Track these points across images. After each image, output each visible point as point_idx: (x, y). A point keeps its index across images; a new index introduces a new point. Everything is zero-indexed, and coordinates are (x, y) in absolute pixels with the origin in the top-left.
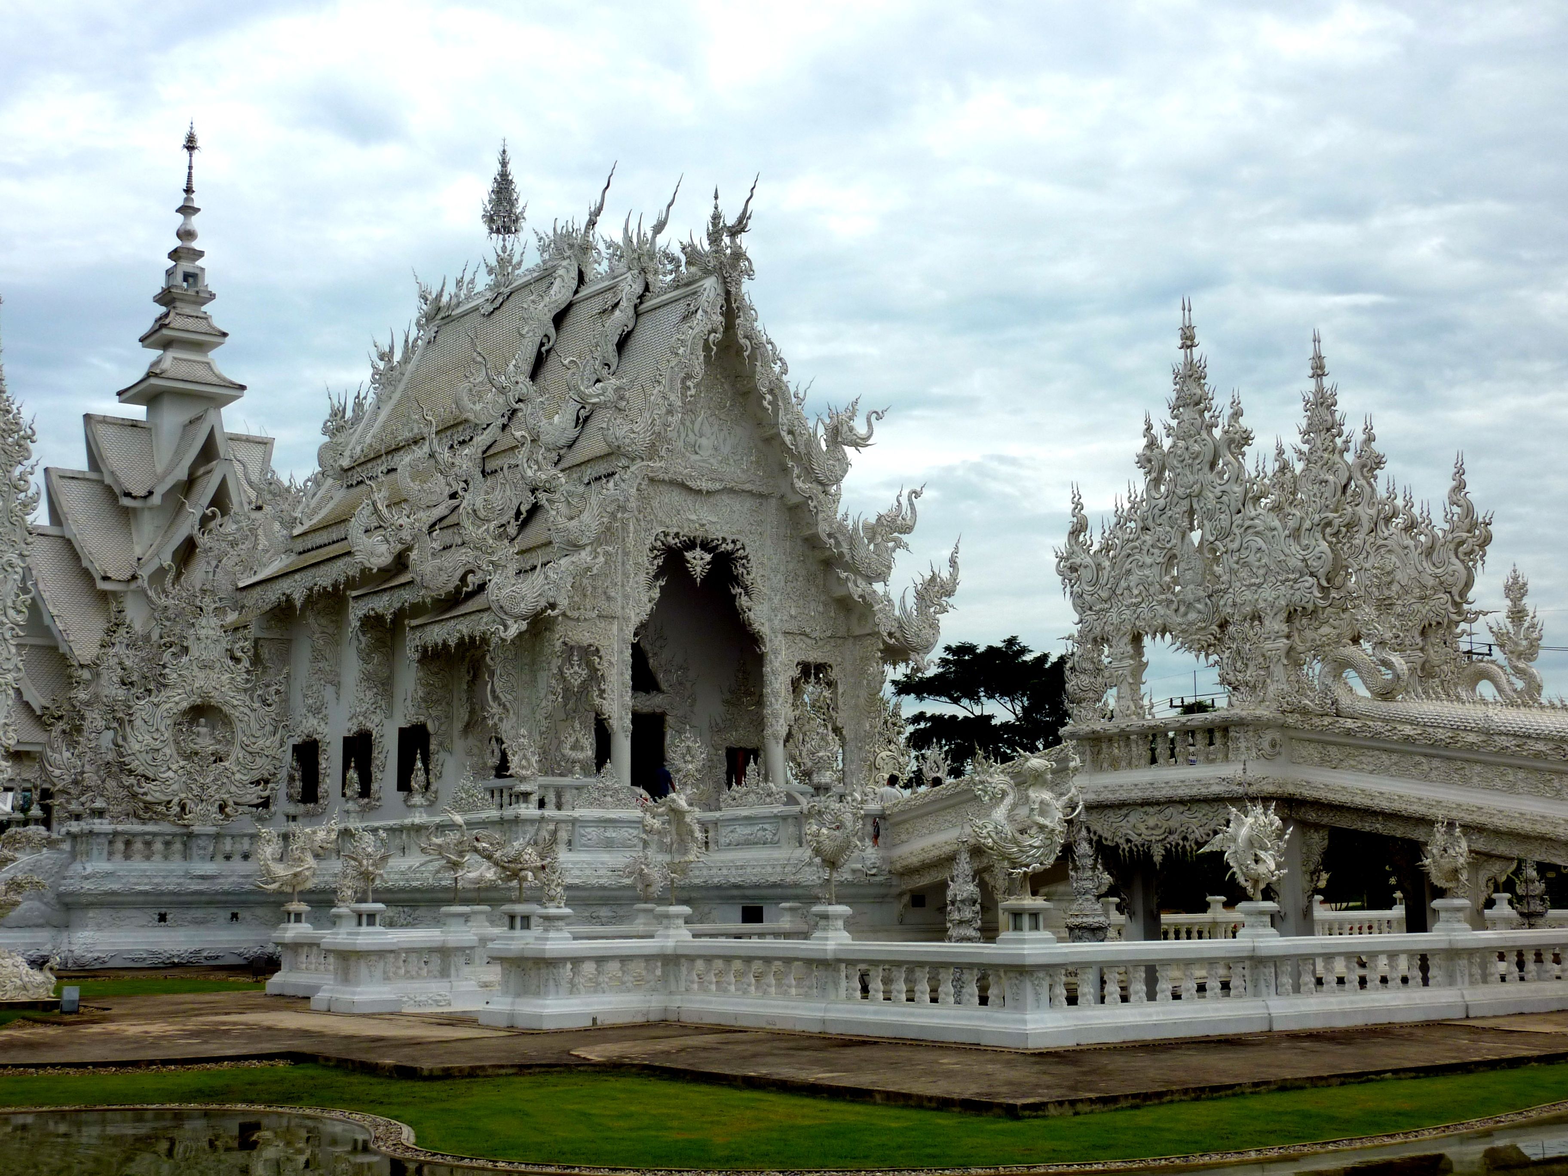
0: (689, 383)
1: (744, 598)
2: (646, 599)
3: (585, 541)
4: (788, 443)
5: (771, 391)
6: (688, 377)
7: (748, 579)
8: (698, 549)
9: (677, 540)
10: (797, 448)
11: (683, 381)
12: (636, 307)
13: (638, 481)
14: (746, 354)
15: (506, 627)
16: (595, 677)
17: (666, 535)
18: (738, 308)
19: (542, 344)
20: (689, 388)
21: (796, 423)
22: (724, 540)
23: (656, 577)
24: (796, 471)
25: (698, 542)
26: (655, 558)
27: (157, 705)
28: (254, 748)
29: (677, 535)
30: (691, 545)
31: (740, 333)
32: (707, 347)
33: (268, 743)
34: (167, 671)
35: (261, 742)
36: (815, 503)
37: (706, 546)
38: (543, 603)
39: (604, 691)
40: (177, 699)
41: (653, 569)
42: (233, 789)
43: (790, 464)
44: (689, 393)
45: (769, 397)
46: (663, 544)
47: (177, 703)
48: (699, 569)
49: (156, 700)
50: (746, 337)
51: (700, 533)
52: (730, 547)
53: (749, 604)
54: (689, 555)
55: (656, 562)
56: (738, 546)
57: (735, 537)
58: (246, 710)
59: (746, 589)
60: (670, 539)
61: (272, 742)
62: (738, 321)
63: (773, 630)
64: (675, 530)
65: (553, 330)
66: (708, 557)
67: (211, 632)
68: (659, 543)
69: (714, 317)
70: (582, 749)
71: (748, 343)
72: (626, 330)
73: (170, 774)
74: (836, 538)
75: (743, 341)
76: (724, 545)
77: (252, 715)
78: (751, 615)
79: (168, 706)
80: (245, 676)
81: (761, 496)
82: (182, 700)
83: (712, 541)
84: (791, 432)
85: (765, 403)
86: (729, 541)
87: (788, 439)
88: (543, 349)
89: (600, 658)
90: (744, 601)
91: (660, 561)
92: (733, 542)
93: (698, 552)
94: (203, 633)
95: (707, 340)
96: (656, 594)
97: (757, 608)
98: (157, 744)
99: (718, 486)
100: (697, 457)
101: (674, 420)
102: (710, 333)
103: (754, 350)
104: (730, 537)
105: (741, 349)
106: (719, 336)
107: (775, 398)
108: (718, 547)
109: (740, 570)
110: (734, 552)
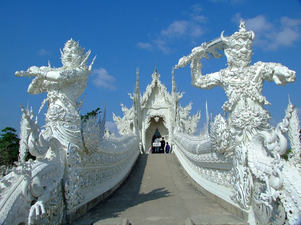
2: (147, 125)
4: (167, 100)
7: (165, 121)
11: (148, 94)
18: (157, 82)
22: (161, 115)
24: (168, 104)
26: (149, 119)
29: (153, 116)
37: (158, 116)
41: (149, 121)
46: (150, 117)
48: (157, 120)
51: (157, 115)
54: (155, 118)
59: (164, 122)
62: (158, 84)
63: (169, 128)
66: (158, 118)
69: (153, 84)
78: (166, 126)
84: (167, 98)
90: (164, 124)
95: (152, 87)
96: (149, 124)
97: (167, 125)
99: (159, 107)
100: (155, 104)
101: (147, 100)
102: (152, 86)
103: (160, 87)
104: (162, 115)
105: (158, 87)
106: (154, 86)
107: (164, 94)
108: (160, 117)
109: (164, 119)
110: (162, 117)
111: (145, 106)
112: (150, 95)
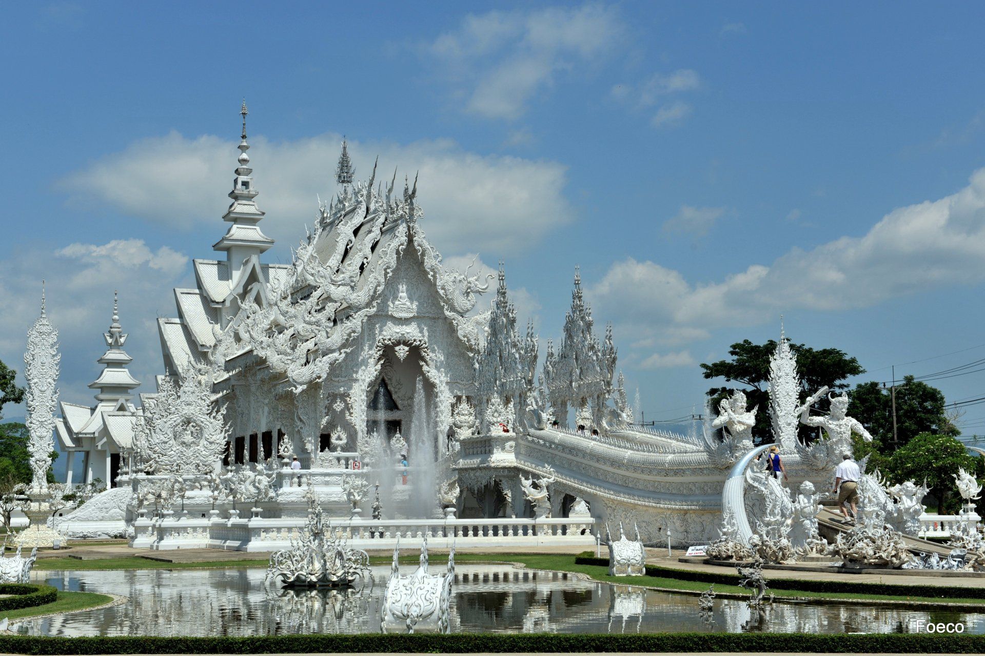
0: (388, 271)
1: (426, 367)
2: (373, 370)
3: (334, 347)
4: (442, 294)
5: (433, 270)
6: (388, 267)
7: (427, 358)
9: (390, 342)
10: (446, 295)
11: (385, 270)
12: (381, 229)
13: (362, 318)
14: (419, 254)
15: (296, 388)
16: (348, 408)
17: (384, 340)
18: (415, 233)
19: (348, 245)
20: (389, 273)
21: (445, 284)
22: (415, 340)
23: (379, 359)
24: (446, 307)
25: (402, 341)
26: (379, 350)
27: (165, 422)
28: (211, 440)
29: (390, 339)
30: (398, 343)
31: (416, 244)
32: (398, 252)
33: (218, 437)
34: (170, 407)
35: (214, 437)
36: (456, 322)
37: (405, 343)
38: (314, 376)
39: (352, 413)
40: (175, 419)
41: (377, 357)
42: (202, 458)
43: (442, 304)
44: (388, 275)
45: (432, 273)
46: (383, 344)
47: (175, 421)
48: (402, 354)
49: (165, 420)
50: (419, 245)
51: (403, 338)
52: (418, 343)
53: (428, 369)
55: (379, 353)
56: (422, 342)
57: (421, 339)
58: (208, 423)
59: (425, 362)
60: (386, 342)
61: (220, 437)
62: (414, 239)
63: (441, 382)
64: (389, 337)
65: (354, 237)
66: (407, 348)
67: (190, 389)
68: (380, 344)
69: (402, 239)
70: (341, 440)
71: (420, 248)
72: (376, 240)
73: (173, 452)
74: (467, 338)
75: (417, 248)
76: (415, 343)
77: (210, 425)
78: (429, 374)
79: (170, 422)
80: (207, 407)
81: (434, 318)
82: (177, 419)
83: (409, 341)
84: (443, 288)
85: (429, 276)
86: (417, 341)
87: (441, 292)
88: (348, 247)
89: (350, 398)
91: (381, 352)
92: (420, 341)
93: (402, 346)
94: (186, 389)
95: (398, 250)
96: (379, 367)
97: (432, 371)
98: (166, 440)
99: (412, 315)
100: (399, 303)
101: (380, 289)
102: (399, 246)
103: (423, 251)
104: (417, 339)
105: (417, 252)
106: (404, 246)
107: (435, 273)
108: (412, 343)
109: (424, 354)
110: (419, 346)
111: (375, 309)
112: (391, 274)
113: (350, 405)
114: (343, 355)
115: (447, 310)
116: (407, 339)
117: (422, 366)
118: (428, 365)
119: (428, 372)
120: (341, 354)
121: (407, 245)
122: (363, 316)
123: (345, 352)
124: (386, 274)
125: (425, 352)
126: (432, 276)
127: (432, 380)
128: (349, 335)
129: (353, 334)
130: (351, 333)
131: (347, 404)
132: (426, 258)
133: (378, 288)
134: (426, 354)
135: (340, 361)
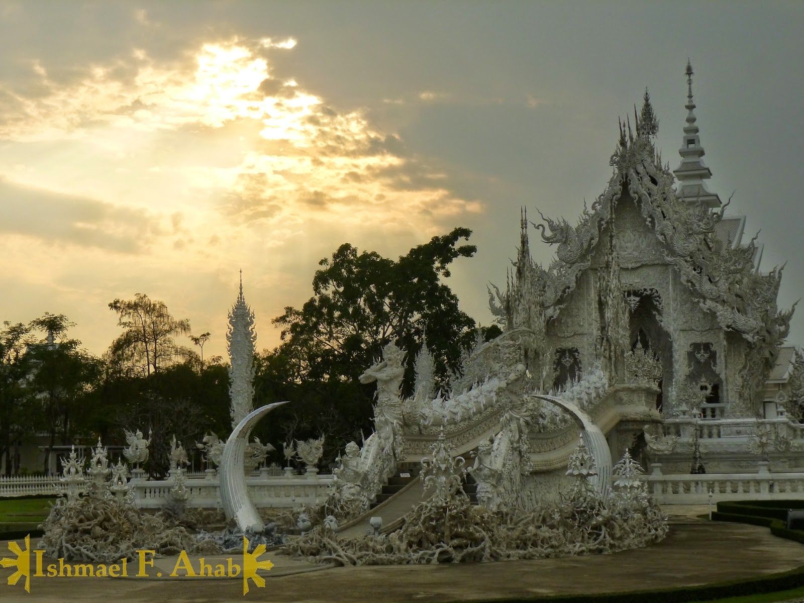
0: (603, 222)
1: (659, 316)
4: (661, 240)
5: (651, 216)
6: (602, 219)
7: (660, 308)
8: (632, 296)
10: (666, 241)
11: (599, 222)
13: (576, 273)
14: (635, 201)
16: (576, 362)
18: (629, 180)
20: (603, 225)
21: (664, 229)
22: (645, 290)
25: (632, 292)
31: (631, 192)
32: (612, 203)
36: (678, 266)
37: (636, 294)
39: (581, 368)
44: (602, 227)
45: (649, 219)
48: (633, 305)
50: (635, 193)
51: (631, 288)
52: (649, 293)
53: (661, 318)
54: (628, 299)
56: (654, 291)
57: (652, 287)
59: (658, 311)
62: (630, 186)
63: (675, 330)
66: (638, 299)
69: (615, 188)
71: (636, 195)
74: (692, 282)
75: (632, 195)
76: (646, 292)
78: (662, 324)
83: (638, 291)
84: (662, 234)
85: (647, 223)
86: (648, 290)
89: (579, 353)
90: (658, 318)
92: (651, 290)
95: (612, 200)
97: (665, 320)
99: (639, 265)
100: (626, 253)
101: (595, 242)
102: (613, 196)
103: (640, 198)
104: (648, 288)
105: (632, 199)
106: (619, 196)
107: (653, 219)
108: (642, 293)
109: (655, 303)
110: (651, 295)
111: (589, 263)
112: (605, 226)
113: (578, 360)
114: (558, 311)
115: (667, 256)
116: (636, 289)
117: (655, 315)
118: (660, 314)
119: (661, 321)
120: (555, 310)
121: (622, 194)
122: (577, 272)
123: (559, 308)
124: (600, 226)
125: (657, 301)
126: (650, 222)
127: (666, 329)
128: (564, 292)
129: (567, 290)
130: (565, 289)
131: (575, 359)
132: (642, 205)
133: (592, 241)
134: (658, 303)
135: (555, 317)
